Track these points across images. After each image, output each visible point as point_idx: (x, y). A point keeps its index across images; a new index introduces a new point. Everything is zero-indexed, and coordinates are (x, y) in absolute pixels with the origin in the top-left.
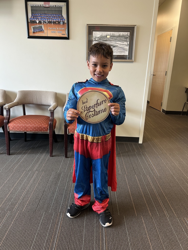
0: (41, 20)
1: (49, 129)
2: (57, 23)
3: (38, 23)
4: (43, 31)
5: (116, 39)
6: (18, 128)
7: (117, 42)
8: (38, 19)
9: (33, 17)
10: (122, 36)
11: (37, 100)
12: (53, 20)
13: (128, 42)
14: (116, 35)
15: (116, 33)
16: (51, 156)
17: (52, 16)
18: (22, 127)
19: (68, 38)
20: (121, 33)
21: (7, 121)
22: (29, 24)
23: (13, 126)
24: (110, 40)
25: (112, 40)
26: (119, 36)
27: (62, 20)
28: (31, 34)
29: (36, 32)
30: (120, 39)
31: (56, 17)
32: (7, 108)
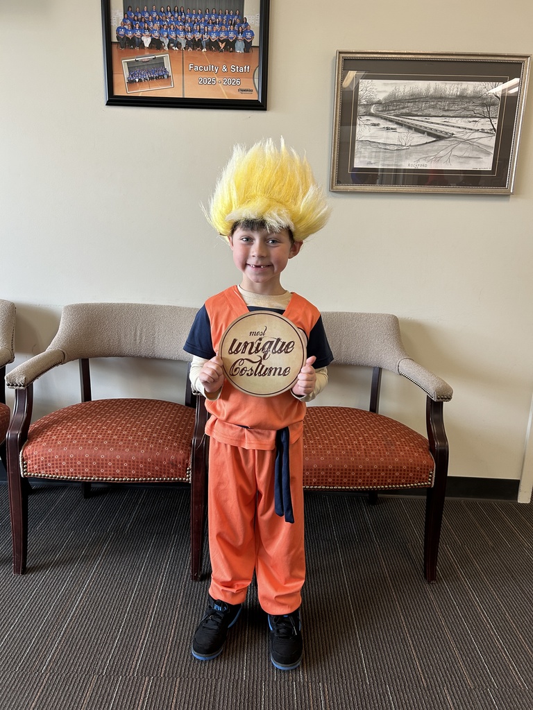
0: (161, 35)
1: (190, 467)
2: (222, 46)
3: (147, 45)
4: (168, 76)
5: (446, 108)
6: (64, 463)
7: (453, 121)
8: (147, 33)
9: (129, 22)
10: (474, 97)
11: (135, 340)
12: (205, 36)
13: (495, 122)
14: (447, 92)
15: (448, 86)
16: (195, 578)
17: (205, 21)
18: (79, 463)
19: (260, 105)
20: (470, 87)
21: (18, 433)
22: (115, 49)
23: (42, 458)
24: (426, 112)
25: (433, 114)
26: (462, 97)
27: (240, 37)
28: (121, 90)
29: (140, 80)
30: (465, 109)
31: (221, 24)
32: (20, 380)
